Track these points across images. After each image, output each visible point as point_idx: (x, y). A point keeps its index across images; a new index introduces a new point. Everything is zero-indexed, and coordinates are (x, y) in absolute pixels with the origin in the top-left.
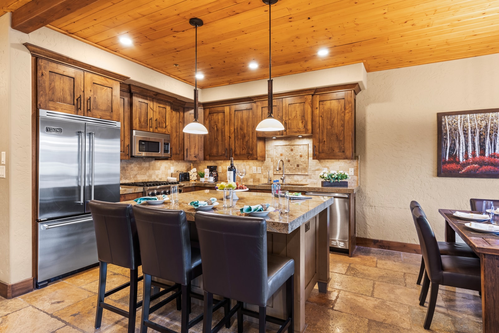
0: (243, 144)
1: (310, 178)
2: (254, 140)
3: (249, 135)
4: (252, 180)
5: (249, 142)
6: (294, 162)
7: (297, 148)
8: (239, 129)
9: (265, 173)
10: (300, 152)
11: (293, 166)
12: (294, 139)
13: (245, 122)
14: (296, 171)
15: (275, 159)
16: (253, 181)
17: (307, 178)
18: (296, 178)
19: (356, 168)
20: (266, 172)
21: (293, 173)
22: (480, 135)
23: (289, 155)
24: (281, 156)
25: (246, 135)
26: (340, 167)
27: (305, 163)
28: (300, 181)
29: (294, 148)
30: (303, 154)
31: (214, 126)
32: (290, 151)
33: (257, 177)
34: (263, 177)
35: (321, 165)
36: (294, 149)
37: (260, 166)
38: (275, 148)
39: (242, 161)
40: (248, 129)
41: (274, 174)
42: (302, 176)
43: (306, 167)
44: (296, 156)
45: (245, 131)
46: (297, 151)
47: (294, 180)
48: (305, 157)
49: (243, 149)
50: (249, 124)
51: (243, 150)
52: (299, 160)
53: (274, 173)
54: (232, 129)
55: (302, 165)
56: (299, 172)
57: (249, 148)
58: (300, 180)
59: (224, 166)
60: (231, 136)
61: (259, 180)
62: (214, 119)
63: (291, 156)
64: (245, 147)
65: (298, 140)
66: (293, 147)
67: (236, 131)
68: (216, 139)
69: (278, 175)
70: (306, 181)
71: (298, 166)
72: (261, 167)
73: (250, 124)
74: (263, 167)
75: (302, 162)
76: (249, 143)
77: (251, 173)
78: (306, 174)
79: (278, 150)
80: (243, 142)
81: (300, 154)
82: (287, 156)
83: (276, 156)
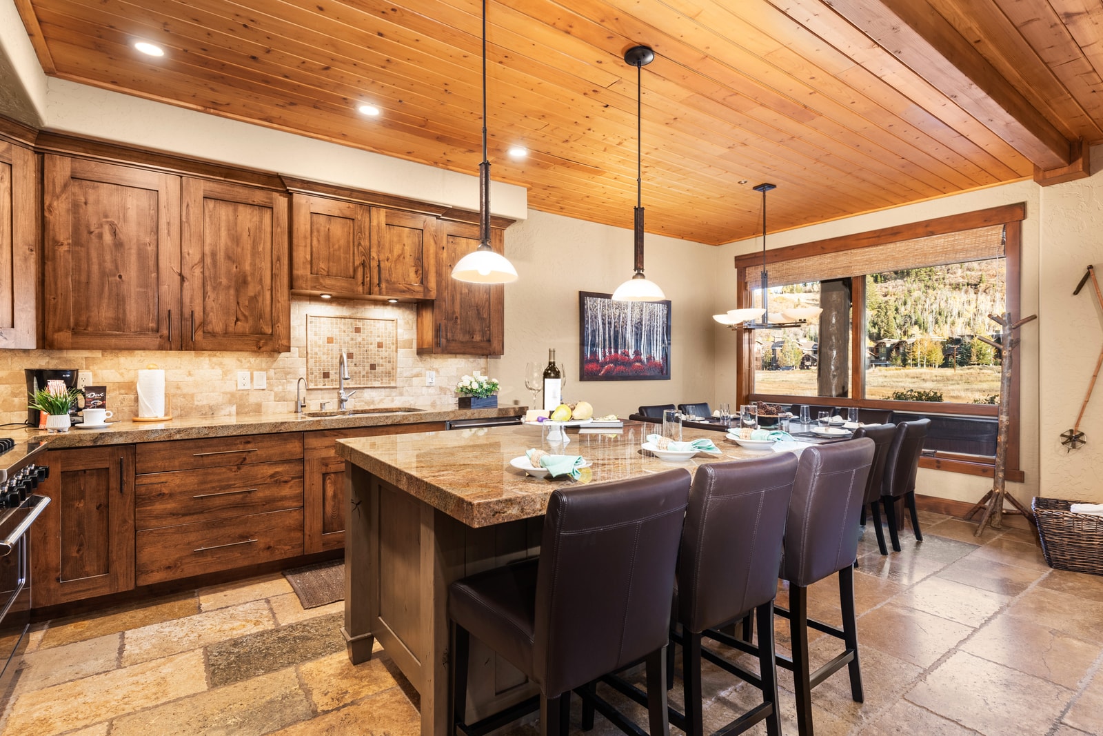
0: (238, 303)
1: (401, 394)
2: (279, 295)
3: (261, 279)
4: (234, 409)
5: (260, 300)
6: (364, 358)
7: (371, 325)
8: (221, 256)
9: (280, 387)
10: (379, 336)
11: (360, 368)
12: (363, 304)
13: (246, 241)
14: (367, 380)
15: (312, 350)
16: (238, 413)
17: (394, 394)
18: (368, 394)
19: (484, 370)
20: (283, 385)
21: (360, 384)
22: (615, 327)
23: (350, 342)
24: (328, 342)
25: (249, 279)
26: (457, 368)
27: (389, 362)
28: (378, 403)
29: (363, 325)
30: (386, 340)
31: (101, 226)
32: (352, 332)
33: (253, 399)
34: (272, 397)
35: (422, 366)
36: (364, 329)
37: (261, 370)
38: (311, 322)
39: (193, 352)
40: (257, 261)
41: (307, 390)
42: (383, 390)
43: (393, 369)
44: (367, 344)
45: (247, 267)
46: (371, 332)
47: (363, 401)
48: (390, 348)
49: (237, 320)
50: (261, 249)
51: (239, 323)
52: (375, 354)
53: (310, 387)
54: (193, 253)
55: (382, 365)
56: (375, 380)
57: (261, 317)
58: (377, 399)
59: (105, 371)
60: (186, 273)
61: (258, 409)
62: (98, 202)
63: (356, 343)
64: (247, 314)
65: (373, 307)
66: (360, 324)
67: (208, 260)
68: (115, 275)
69: (319, 392)
70: (393, 401)
71: (373, 367)
72: (266, 370)
73: (264, 248)
74: (272, 372)
75: (382, 358)
76: (260, 304)
77: (228, 390)
78: (393, 384)
79: (320, 327)
80: (237, 296)
81: (379, 340)
82: (345, 343)
83: (316, 343)
